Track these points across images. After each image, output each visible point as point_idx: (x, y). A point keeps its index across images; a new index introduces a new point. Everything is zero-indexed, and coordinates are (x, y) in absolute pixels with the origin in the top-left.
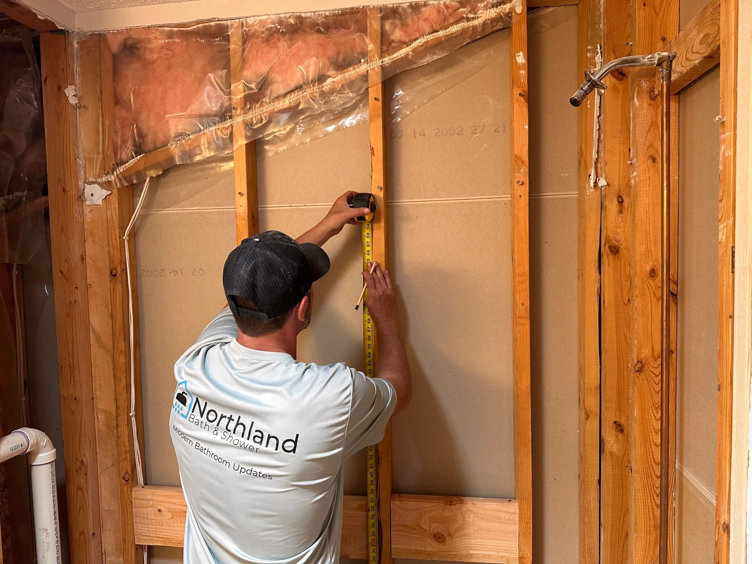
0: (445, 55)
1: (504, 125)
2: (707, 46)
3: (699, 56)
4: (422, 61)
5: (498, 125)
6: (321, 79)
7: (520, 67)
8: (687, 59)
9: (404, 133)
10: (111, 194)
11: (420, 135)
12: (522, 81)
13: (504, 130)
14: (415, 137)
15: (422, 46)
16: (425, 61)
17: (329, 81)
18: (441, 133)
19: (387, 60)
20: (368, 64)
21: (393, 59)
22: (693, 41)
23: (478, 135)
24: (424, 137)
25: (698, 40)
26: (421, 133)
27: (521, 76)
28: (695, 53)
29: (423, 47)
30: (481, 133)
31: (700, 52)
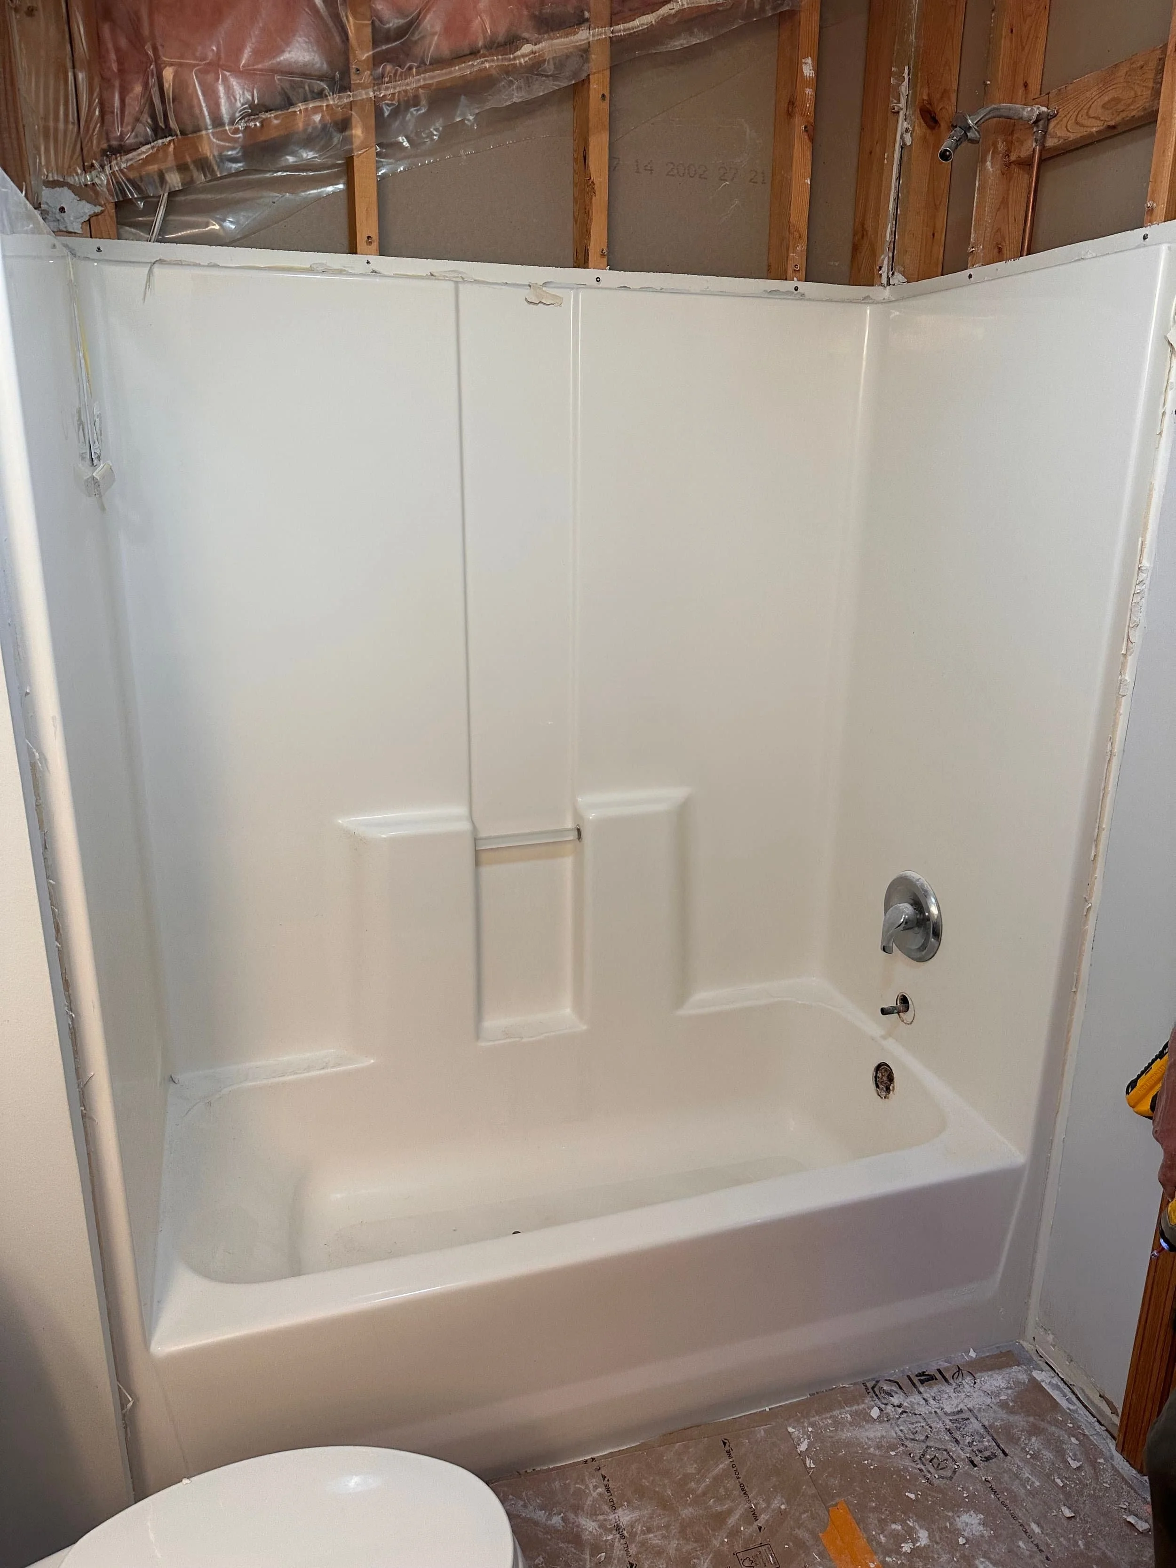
0: (706, 39)
1: (763, 173)
2: (1114, 113)
3: (1099, 123)
4: (672, 43)
5: (756, 172)
6: (512, 42)
7: (806, 83)
8: (1077, 123)
9: (621, 162)
10: (102, 212)
11: (646, 170)
12: (808, 105)
13: (763, 180)
14: (638, 172)
15: (674, 16)
16: (677, 43)
17: (527, 48)
18: (676, 171)
19: (621, 28)
20: (591, 31)
21: (629, 29)
22: (1090, 103)
23: (728, 183)
24: (651, 173)
25: (1100, 102)
26: (646, 166)
27: (807, 97)
28: (1093, 117)
29: (676, 20)
30: (732, 180)
31: (1102, 119)
